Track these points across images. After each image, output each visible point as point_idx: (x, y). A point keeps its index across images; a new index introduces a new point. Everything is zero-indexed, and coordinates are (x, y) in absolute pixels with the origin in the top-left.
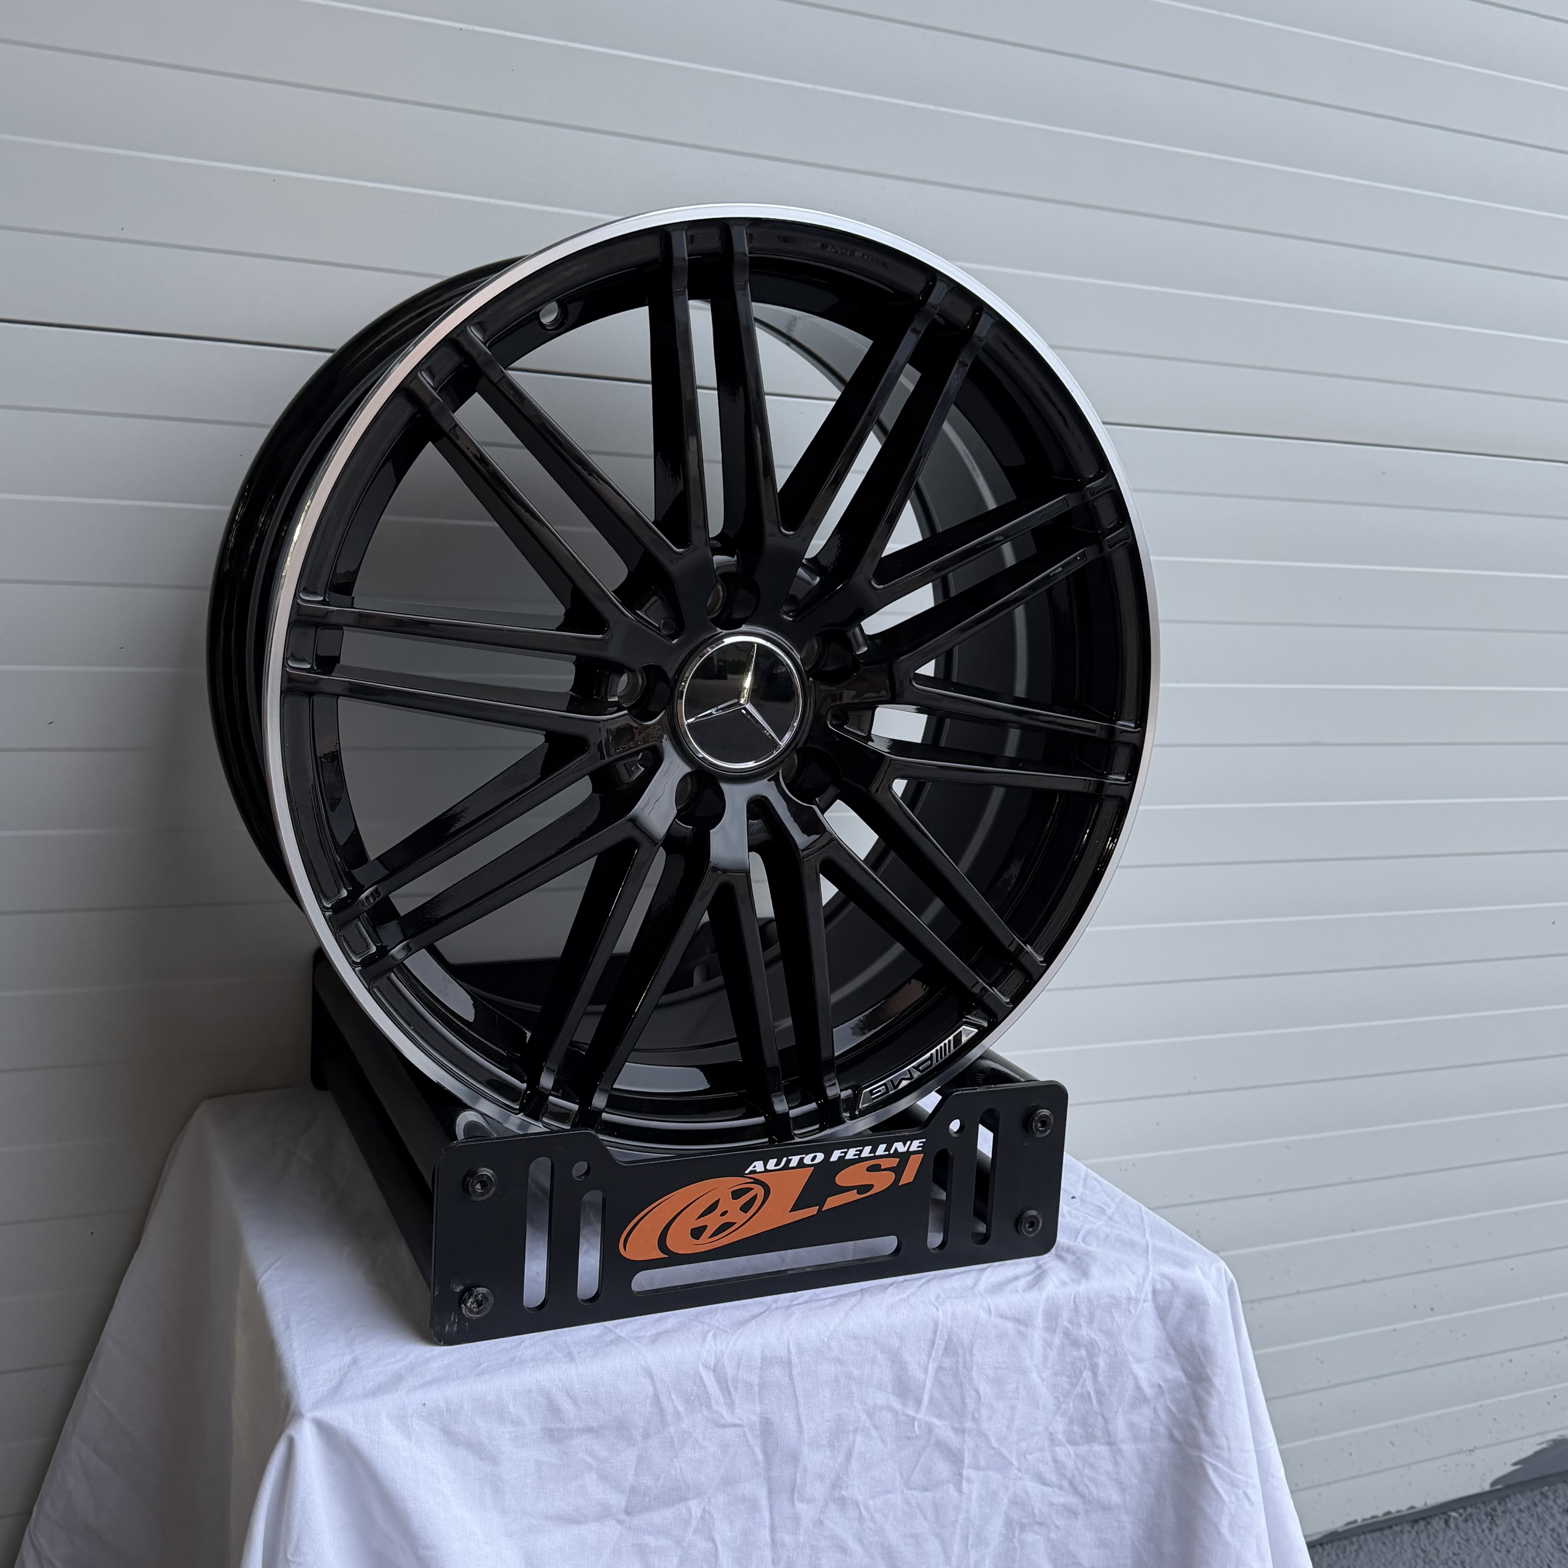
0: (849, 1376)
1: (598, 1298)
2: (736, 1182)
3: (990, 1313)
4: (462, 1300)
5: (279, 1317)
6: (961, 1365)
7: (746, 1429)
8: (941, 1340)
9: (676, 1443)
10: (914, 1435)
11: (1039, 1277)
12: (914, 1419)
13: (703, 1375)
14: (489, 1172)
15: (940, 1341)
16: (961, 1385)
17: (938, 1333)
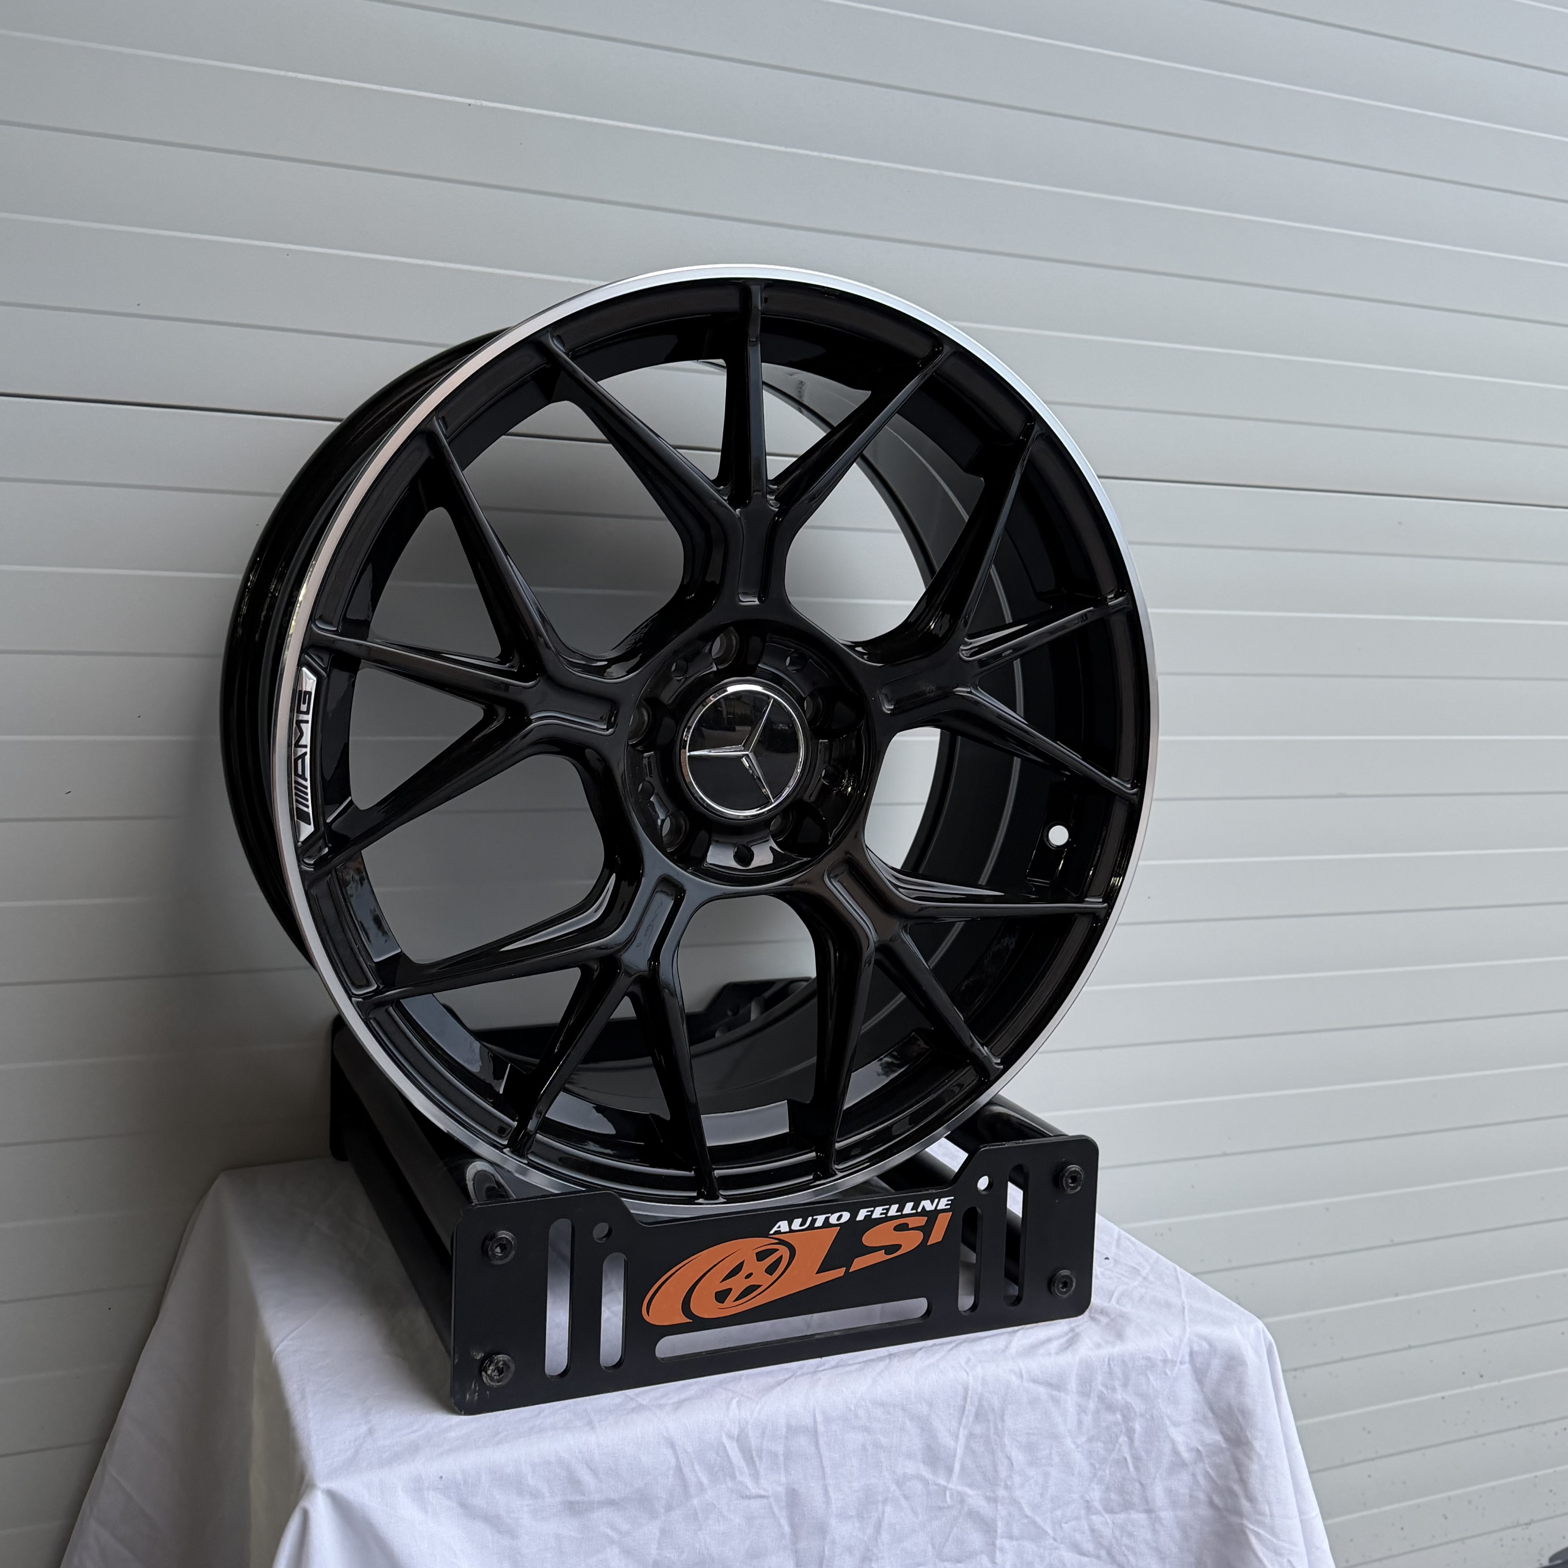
0: (877, 1446)
1: (620, 1366)
2: (759, 1243)
3: (1022, 1376)
4: (482, 1368)
5: (295, 1386)
6: (992, 1431)
7: (772, 1500)
8: (972, 1405)
9: (700, 1515)
10: (946, 1505)
11: (1072, 1340)
12: (945, 1489)
13: (727, 1446)
14: (507, 1235)
15: (970, 1407)
16: (993, 1453)
17: (969, 1400)
